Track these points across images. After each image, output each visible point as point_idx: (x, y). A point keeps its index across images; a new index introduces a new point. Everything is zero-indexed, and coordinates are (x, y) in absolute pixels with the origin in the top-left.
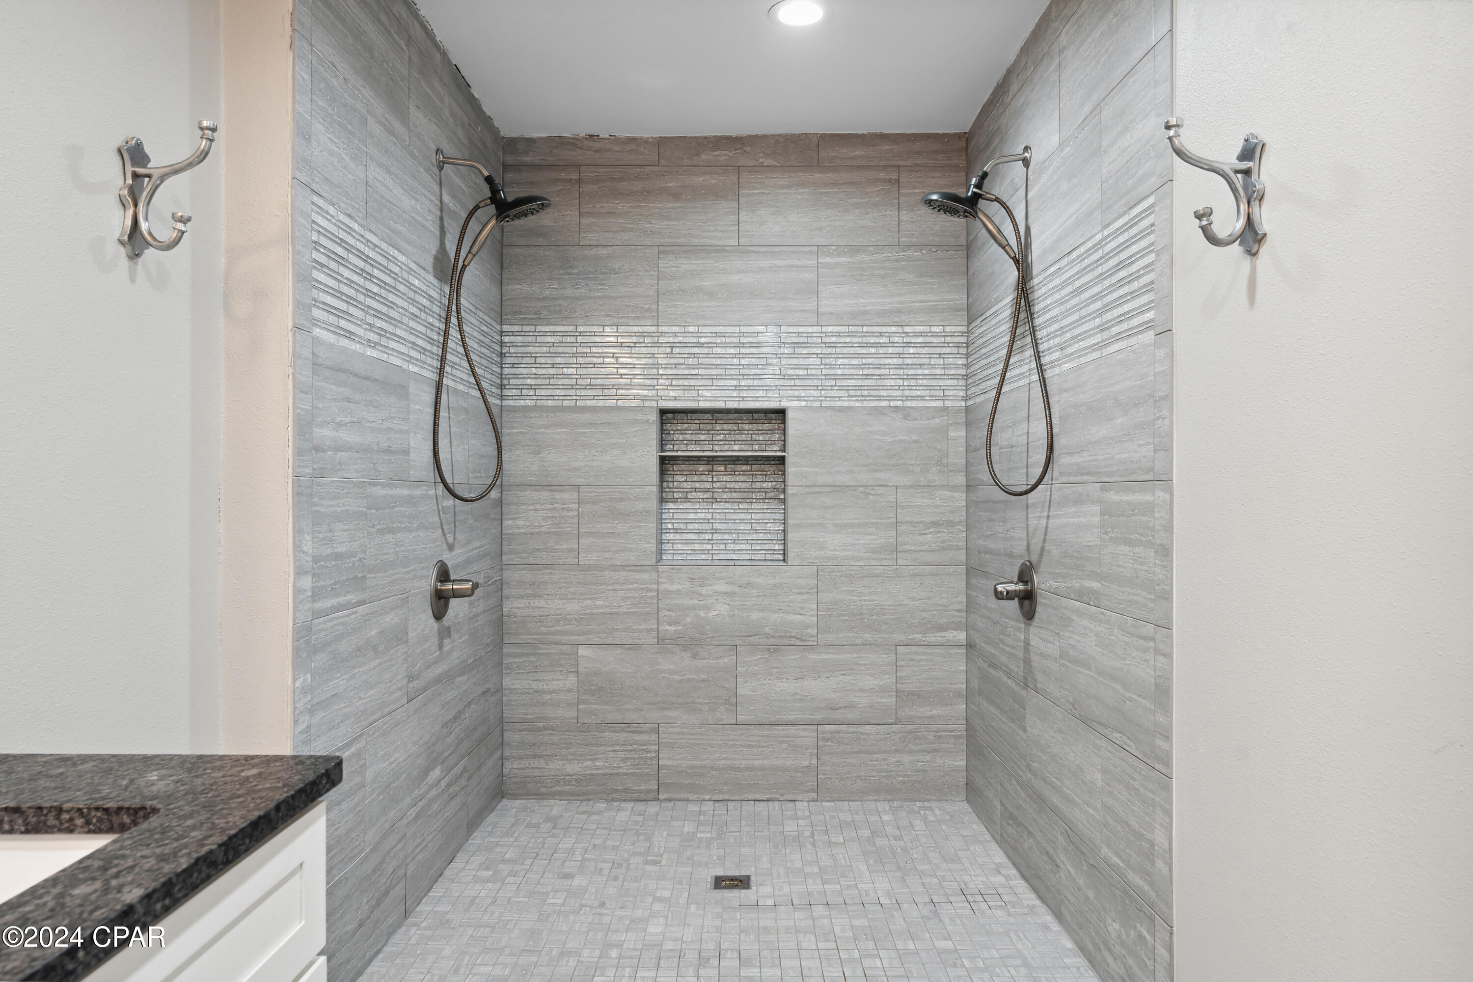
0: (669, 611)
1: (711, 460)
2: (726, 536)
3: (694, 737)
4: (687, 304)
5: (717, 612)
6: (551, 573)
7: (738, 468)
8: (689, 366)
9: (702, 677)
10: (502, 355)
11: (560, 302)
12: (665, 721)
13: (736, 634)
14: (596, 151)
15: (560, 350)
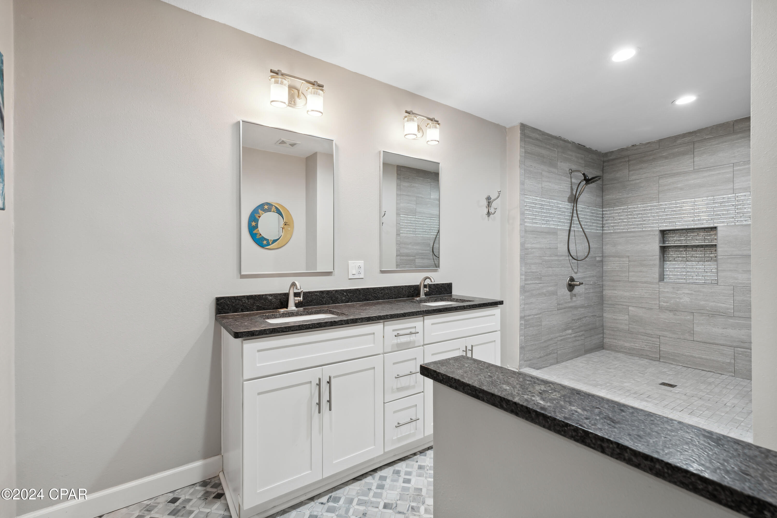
0: (663, 298)
1: (686, 247)
2: (693, 274)
3: (675, 342)
4: (671, 194)
5: (684, 300)
6: (619, 283)
7: (698, 249)
8: (671, 215)
9: (678, 322)
10: (603, 217)
11: (622, 199)
12: (662, 335)
13: (693, 308)
14: (635, 150)
15: (622, 214)
